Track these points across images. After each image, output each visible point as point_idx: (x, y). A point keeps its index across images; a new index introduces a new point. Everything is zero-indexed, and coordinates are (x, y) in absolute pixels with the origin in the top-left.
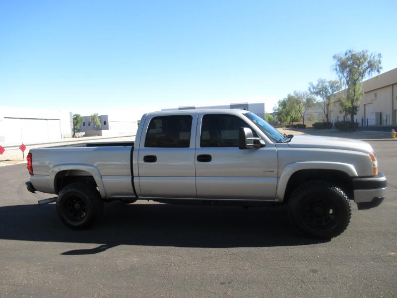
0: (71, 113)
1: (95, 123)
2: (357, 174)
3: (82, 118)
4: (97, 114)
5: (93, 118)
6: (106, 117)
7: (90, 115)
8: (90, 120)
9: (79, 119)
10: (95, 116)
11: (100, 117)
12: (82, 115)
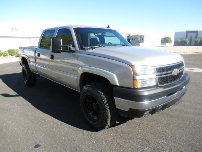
0: (126, 34)
1: (137, 39)
2: (118, 84)
3: (131, 36)
4: (139, 34)
5: (137, 36)
6: (143, 36)
7: (135, 35)
8: (135, 38)
9: (130, 37)
10: (137, 35)
11: (140, 36)
12: (131, 35)
